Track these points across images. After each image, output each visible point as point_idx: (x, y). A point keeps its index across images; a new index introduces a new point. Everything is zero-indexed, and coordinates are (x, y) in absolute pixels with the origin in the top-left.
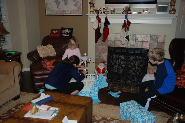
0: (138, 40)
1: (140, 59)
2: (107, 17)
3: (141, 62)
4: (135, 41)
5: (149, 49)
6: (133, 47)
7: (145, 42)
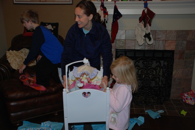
0: (158, 38)
1: (165, 65)
2: (117, 5)
3: (166, 70)
4: (155, 40)
6: (152, 49)
7: (169, 41)
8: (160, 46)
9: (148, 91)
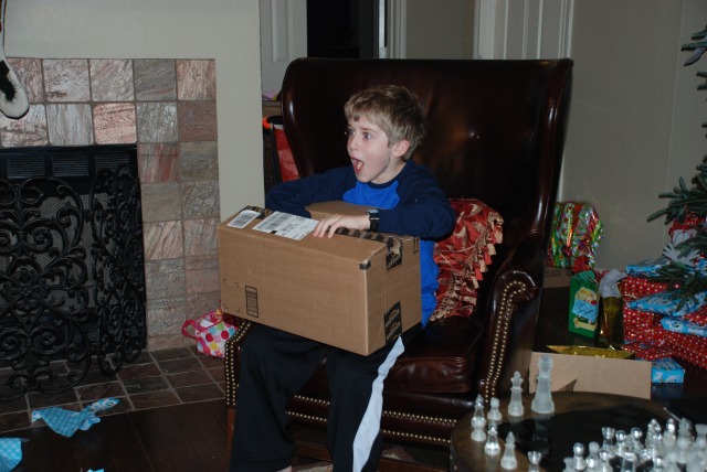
0: (58, 94)
1: (99, 206)
3: (109, 228)
4: (46, 103)
5: (135, 146)
6: (37, 144)
7: (108, 106)
8: (70, 129)
9: (36, 329)
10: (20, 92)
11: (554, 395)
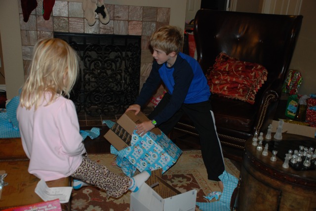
0: (118, 17)
1: (128, 56)
3: (130, 64)
4: (114, 20)
5: (140, 36)
6: (110, 33)
7: (133, 22)
8: (121, 29)
9: (105, 95)
10: (107, 16)
11: (283, 134)
